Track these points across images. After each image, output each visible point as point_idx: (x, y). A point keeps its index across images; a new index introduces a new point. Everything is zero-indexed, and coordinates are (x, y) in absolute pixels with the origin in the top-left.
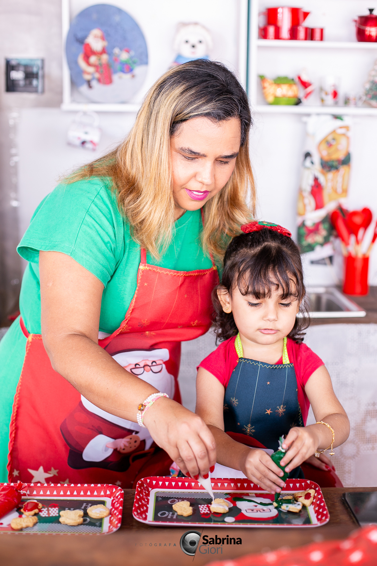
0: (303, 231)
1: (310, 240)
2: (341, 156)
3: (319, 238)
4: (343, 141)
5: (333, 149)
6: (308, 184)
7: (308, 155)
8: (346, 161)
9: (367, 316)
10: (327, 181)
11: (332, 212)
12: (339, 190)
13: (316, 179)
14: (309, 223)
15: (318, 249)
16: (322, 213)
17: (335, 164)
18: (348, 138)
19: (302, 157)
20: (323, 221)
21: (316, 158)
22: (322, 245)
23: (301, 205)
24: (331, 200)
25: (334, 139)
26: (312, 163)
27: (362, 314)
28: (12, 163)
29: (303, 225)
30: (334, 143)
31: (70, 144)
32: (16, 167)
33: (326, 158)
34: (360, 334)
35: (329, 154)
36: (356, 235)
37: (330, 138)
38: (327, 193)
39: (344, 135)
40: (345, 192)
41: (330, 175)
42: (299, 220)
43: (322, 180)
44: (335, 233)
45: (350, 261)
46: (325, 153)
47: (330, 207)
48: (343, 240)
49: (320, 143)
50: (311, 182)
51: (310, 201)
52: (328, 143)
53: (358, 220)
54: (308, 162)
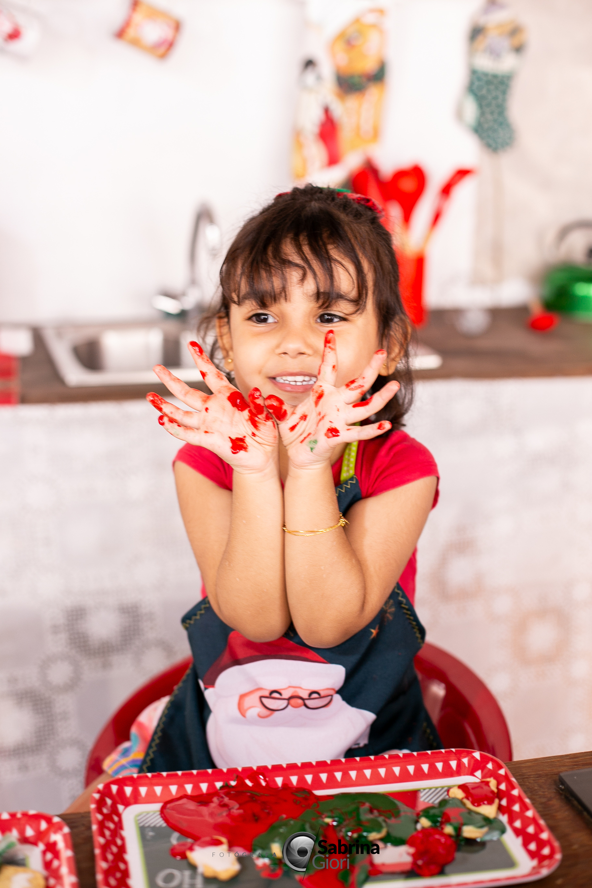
2: (369, 65)
4: (373, 38)
5: (355, 53)
7: (309, 64)
8: (378, 76)
9: (444, 365)
11: (356, 173)
13: (327, 111)
17: (359, 81)
18: (382, 33)
19: (298, 67)
21: (327, 69)
23: (298, 161)
24: (352, 147)
25: (358, 34)
27: (435, 361)
30: (358, 41)
35: (349, 62)
37: (351, 32)
38: (346, 134)
39: (374, 26)
40: (376, 134)
41: (352, 102)
46: (343, 59)
47: (351, 162)
49: (334, 42)
50: (318, 117)
52: (349, 42)
53: (408, 185)
54: (310, 78)
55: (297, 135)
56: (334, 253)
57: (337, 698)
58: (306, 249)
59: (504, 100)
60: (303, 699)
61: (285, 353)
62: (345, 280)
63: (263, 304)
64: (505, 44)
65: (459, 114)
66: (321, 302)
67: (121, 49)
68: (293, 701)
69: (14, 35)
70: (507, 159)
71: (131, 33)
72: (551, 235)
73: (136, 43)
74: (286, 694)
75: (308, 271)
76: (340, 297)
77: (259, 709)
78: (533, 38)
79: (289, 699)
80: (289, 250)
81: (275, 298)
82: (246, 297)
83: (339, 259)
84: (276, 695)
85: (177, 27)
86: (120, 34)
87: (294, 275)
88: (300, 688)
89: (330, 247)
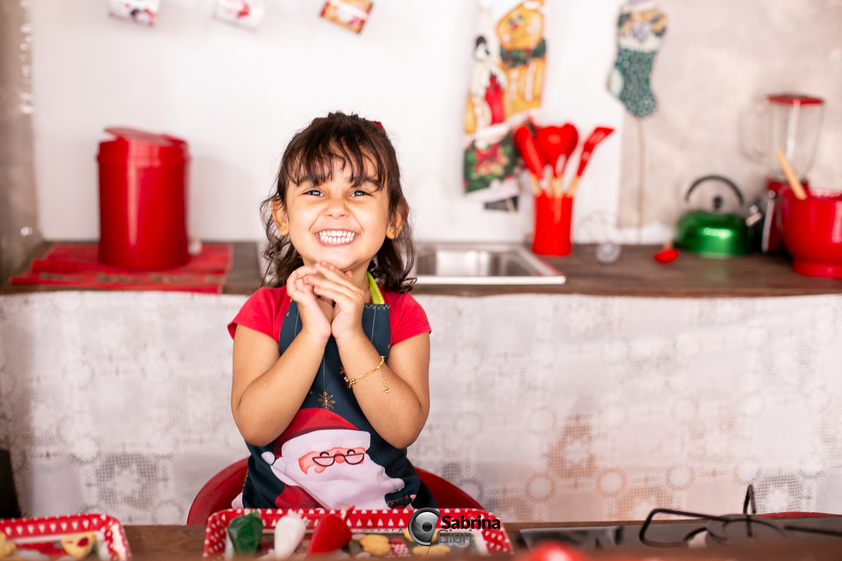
0: (473, 156)
1: (482, 171)
2: (532, 43)
3: (496, 169)
4: (535, 22)
5: (519, 32)
6: (481, 85)
7: (481, 40)
8: (539, 51)
9: (567, 282)
10: (509, 81)
11: (517, 129)
12: (529, 96)
13: (493, 78)
14: (482, 145)
15: (495, 184)
16: (501, 130)
17: (522, 55)
18: (542, 16)
19: (471, 43)
20: (504, 142)
21: (494, 46)
22: (502, 178)
23: (470, 118)
24: (515, 110)
25: (521, 17)
26: (487, 52)
27: (560, 280)
28: (23, 47)
29: (472, 148)
30: (521, 23)
31: (112, 15)
32: (28, 53)
33: (508, 46)
34: (556, 309)
35: (513, 40)
36: (554, 166)
37: (515, 15)
38: (509, 98)
39: (536, 11)
40: (537, 99)
41: (515, 73)
42: (467, 141)
43: (502, 78)
44: (521, 161)
45: (543, 202)
46: (506, 38)
47: (515, 120)
48: (533, 171)
49: (500, 23)
50: (486, 82)
51: (484, 111)
52: (512, 23)
53: (554, 139)
54: (481, 52)
55: (470, 96)
56: (364, 151)
57: (367, 456)
58: (346, 148)
59: (648, 74)
60: (344, 456)
61: (330, 216)
62: (370, 169)
63: (316, 183)
64: (647, 28)
65: (608, 86)
66: (353, 183)
67: (324, 24)
68: (337, 458)
69: (244, 13)
70: (648, 123)
71: (330, 12)
72: (685, 187)
73: (335, 20)
74: (332, 454)
75: (347, 163)
76: (368, 179)
77: (315, 466)
78: (672, 25)
79: (334, 457)
80: (333, 147)
81: (324, 179)
82: (304, 179)
83: (367, 154)
84: (324, 455)
85: (369, 9)
86: (323, 13)
87: (337, 164)
88: (341, 448)
89: (361, 147)
